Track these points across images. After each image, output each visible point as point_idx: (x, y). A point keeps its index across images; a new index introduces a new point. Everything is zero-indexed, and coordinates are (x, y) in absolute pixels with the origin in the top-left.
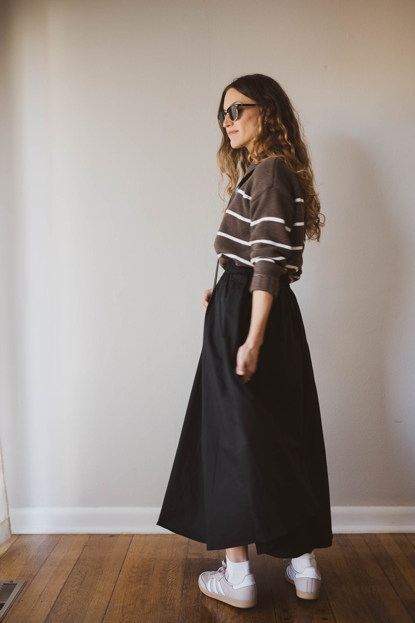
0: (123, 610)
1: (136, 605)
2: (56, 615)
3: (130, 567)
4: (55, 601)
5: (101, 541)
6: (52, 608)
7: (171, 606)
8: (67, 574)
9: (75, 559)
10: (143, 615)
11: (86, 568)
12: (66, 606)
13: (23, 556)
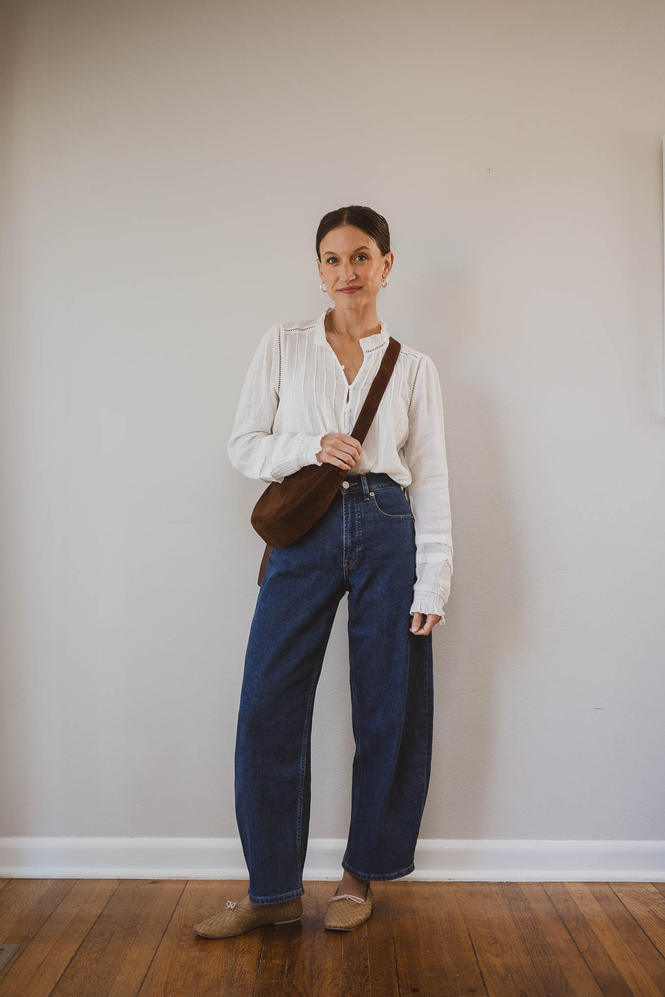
0: (166, 988)
1: (186, 980)
2: (63, 994)
3: (180, 927)
4: (63, 974)
5: (137, 890)
6: (57, 983)
7: (241, 982)
8: (82, 936)
9: (95, 915)
10: (197, 994)
11: (111, 928)
12: (78, 982)
13: (14, 910)
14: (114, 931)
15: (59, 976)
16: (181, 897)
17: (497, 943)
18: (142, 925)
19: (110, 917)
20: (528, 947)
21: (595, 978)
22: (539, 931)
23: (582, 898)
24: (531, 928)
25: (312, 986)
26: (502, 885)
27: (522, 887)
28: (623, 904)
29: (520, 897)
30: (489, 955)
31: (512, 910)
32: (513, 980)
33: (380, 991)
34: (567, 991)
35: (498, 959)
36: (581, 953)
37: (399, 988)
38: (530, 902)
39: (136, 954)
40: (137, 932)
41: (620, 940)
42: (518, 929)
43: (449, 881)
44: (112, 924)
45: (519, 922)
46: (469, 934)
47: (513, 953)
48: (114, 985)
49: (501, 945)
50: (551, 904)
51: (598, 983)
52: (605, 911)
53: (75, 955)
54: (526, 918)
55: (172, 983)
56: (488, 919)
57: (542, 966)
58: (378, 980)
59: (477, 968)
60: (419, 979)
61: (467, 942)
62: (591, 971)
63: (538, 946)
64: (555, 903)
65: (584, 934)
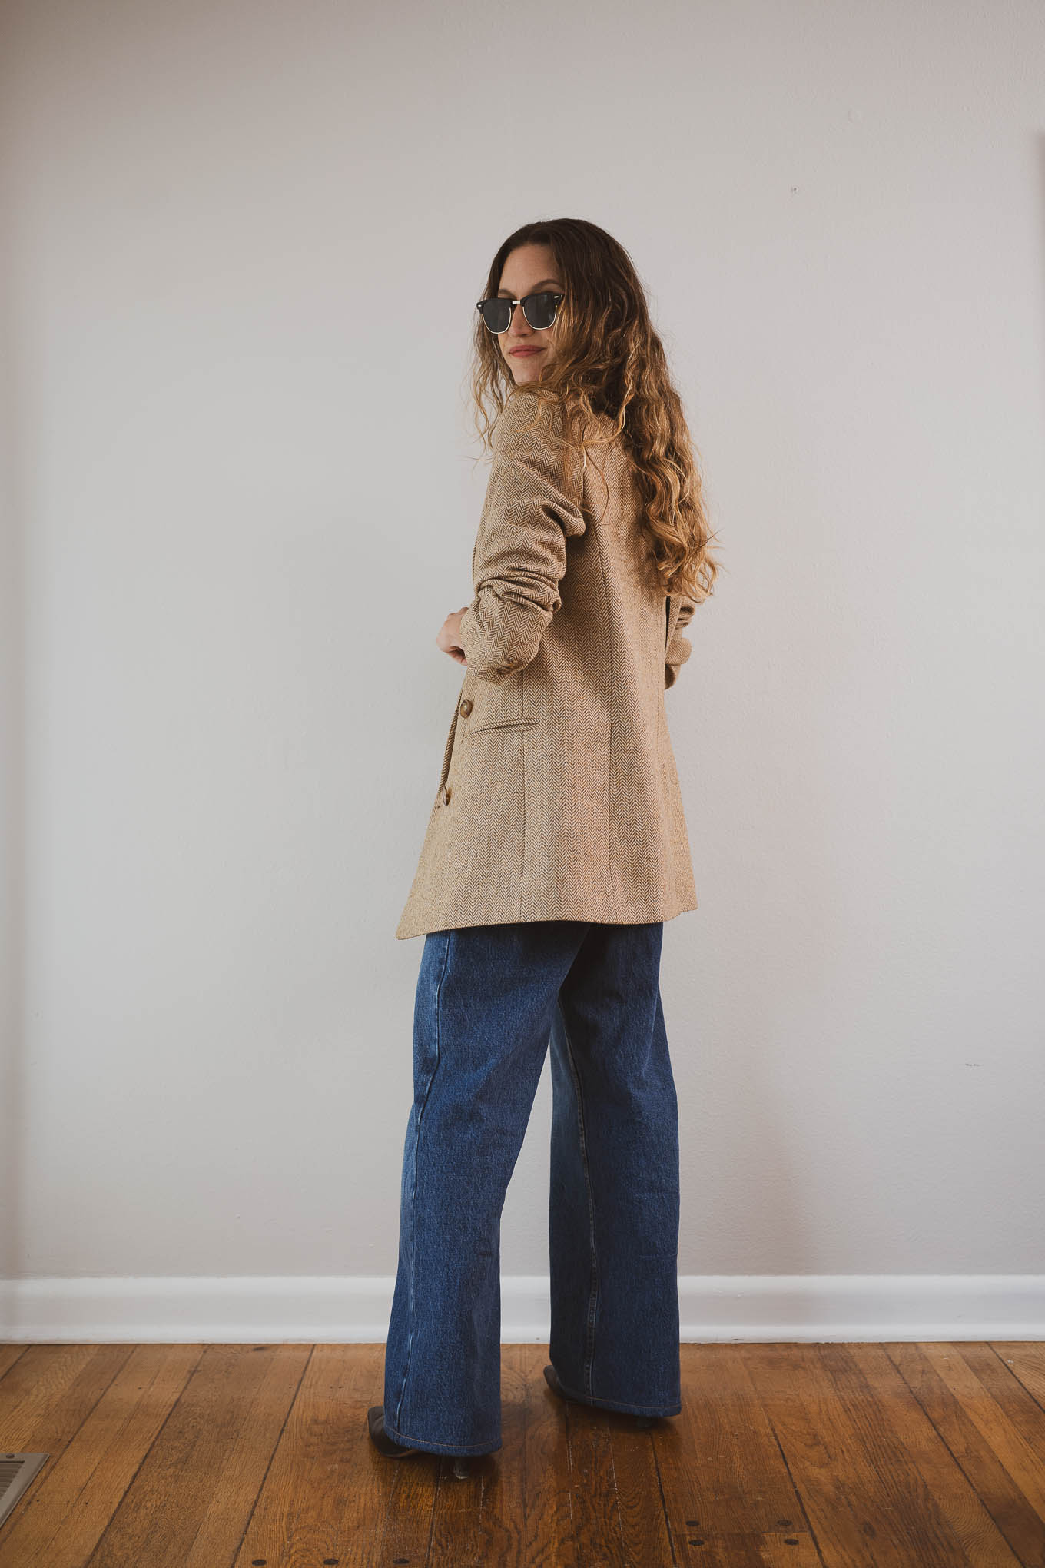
0: (289, 1523)
1: (321, 1510)
2: (123, 1535)
3: (307, 1422)
4: (121, 1502)
5: (233, 1361)
6: (112, 1518)
7: (410, 1513)
8: (149, 1439)
9: (168, 1403)
10: (341, 1533)
11: (195, 1424)
12: (147, 1515)
13: (37, 1396)
14: (200, 1430)
15: (115, 1505)
16: (304, 1372)
17: (818, 1444)
18: (245, 1419)
19: (193, 1405)
20: (870, 1449)
21: (981, 1500)
22: (885, 1424)
23: (949, 1368)
24: (871, 1418)
25: (525, 1516)
26: (819, 1350)
27: (851, 1351)
28: (1016, 1378)
29: (850, 1368)
30: (807, 1464)
31: (838, 1389)
32: (850, 1505)
33: (636, 1525)
34: (939, 1524)
35: (823, 1471)
36: (954, 1457)
37: (667, 1520)
38: (866, 1376)
39: (238, 1467)
40: (238, 1431)
41: (1017, 1438)
42: (851, 1420)
43: (734, 1342)
44: (196, 1418)
45: (851, 1408)
46: (773, 1430)
47: (846, 1460)
48: (205, 1520)
49: (826, 1448)
50: (901, 1379)
51: (987, 1510)
52: (988, 1390)
53: (139, 1469)
54: (863, 1401)
55: (299, 1515)
56: (802, 1404)
57: (894, 1481)
58: (631, 1508)
59: (789, 1486)
60: (698, 1505)
61: (770, 1442)
62: (974, 1489)
63: (885, 1448)
64: (906, 1377)
65: (957, 1427)
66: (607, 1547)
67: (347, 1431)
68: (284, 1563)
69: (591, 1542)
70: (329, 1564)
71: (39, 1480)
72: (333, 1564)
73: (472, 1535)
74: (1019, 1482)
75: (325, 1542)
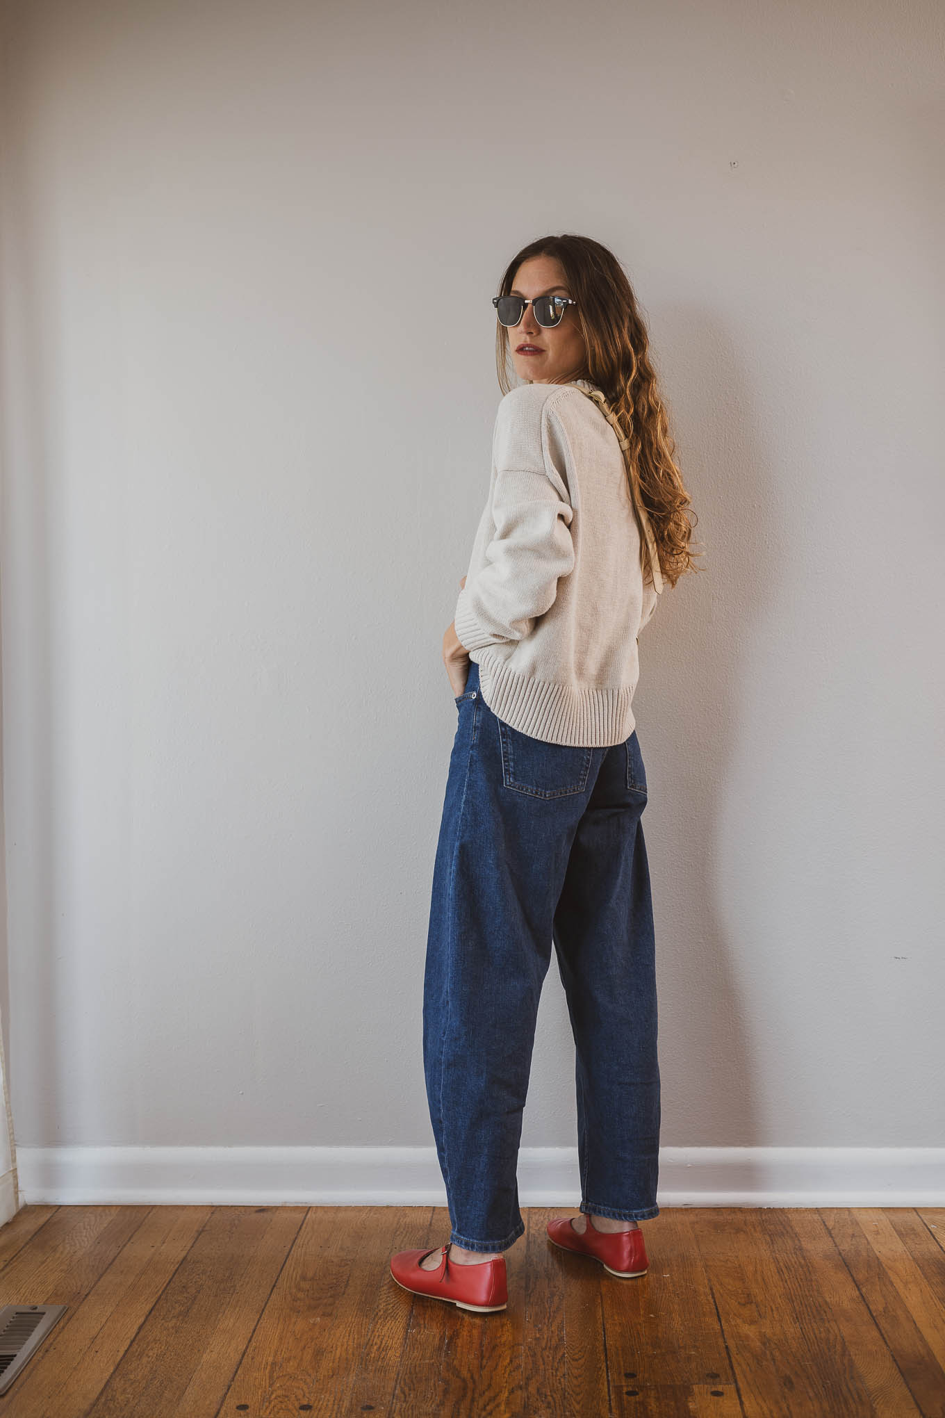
0: (272, 1371)
1: (302, 1359)
2: (126, 1381)
3: (296, 1278)
4: (126, 1351)
5: (236, 1222)
6: (119, 1364)
7: (380, 1363)
8: (157, 1293)
9: (176, 1261)
10: (317, 1381)
11: (199, 1280)
12: (148, 1362)
13: (62, 1253)
14: (202, 1285)
15: (121, 1353)
16: (298, 1232)
17: (752, 1302)
18: (242, 1275)
19: (197, 1262)
20: (797, 1308)
21: (893, 1356)
22: (813, 1284)
24: (801, 1279)
25: (481, 1367)
26: (761, 1214)
27: (790, 1216)
28: (937, 1241)
29: (787, 1232)
30: (739, 1321)
31: (774, 1251)
32: (773, 1359)
33: (580, 1376)
34: (852, 1378)
35: (753, 1327)
36: (872, 1315)
37: (608, 1372)
38: (801, 1239)
39: (232, 1320)
40: (235, 1286)
41: (932, 1298)
42: (782, 1280)
43: (684, 1207)
44: (199, 1275)
45: (784, 1269)
46: (711, 1289)
47: (774, 1317)
48: (199, 1368)
49: (757, 1306)
50: (832, 1242)
51: (897, 1365)
52: (911, 1253)
53: (145, 1321)
54: (795, 1263)
55: (281, 1365)
56: (740, 1265)
57: (816, 1337)
58: (576, 1360)
59: (720, 1340)
60: (637, 1358)
61: (708, 1300)
62: (888, 1346)
63: (811, 1308)
64: (837, 1240)
65: (878, 1288)
66: (552, 1396)
67: (331, 1288)
68: (264, 1408)
69: (538, 1390)
70: (303, 1409)
71: (57, 1330)
72: (307, 1409)
73: (432, 1384)
74: (929, 1340)
75: (303, 1390)
